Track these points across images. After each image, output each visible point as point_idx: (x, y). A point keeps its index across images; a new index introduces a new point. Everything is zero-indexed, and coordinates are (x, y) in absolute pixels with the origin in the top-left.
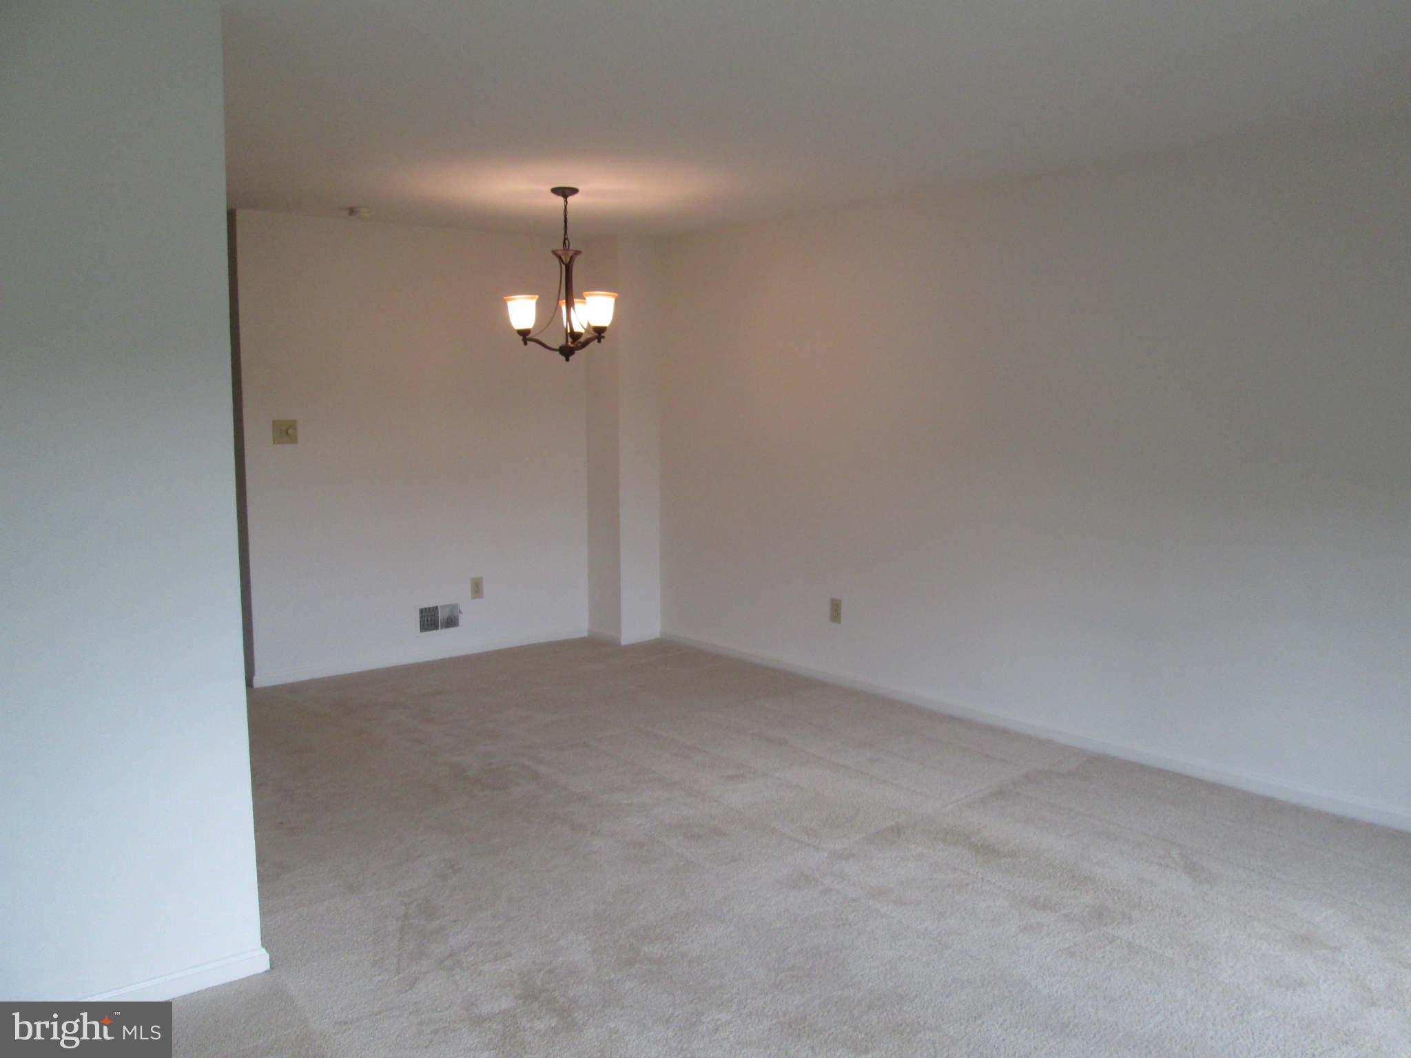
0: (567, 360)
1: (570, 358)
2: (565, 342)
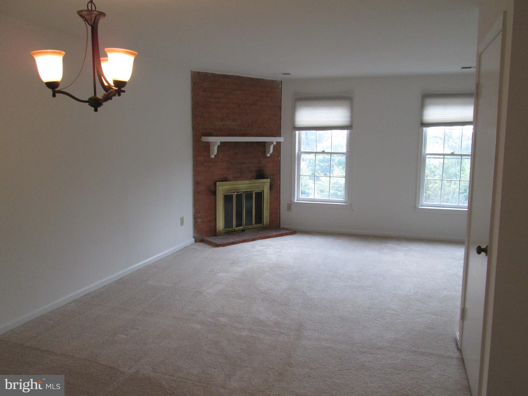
0: (96, 110)
1: (99, 109)
2: (93, 95)
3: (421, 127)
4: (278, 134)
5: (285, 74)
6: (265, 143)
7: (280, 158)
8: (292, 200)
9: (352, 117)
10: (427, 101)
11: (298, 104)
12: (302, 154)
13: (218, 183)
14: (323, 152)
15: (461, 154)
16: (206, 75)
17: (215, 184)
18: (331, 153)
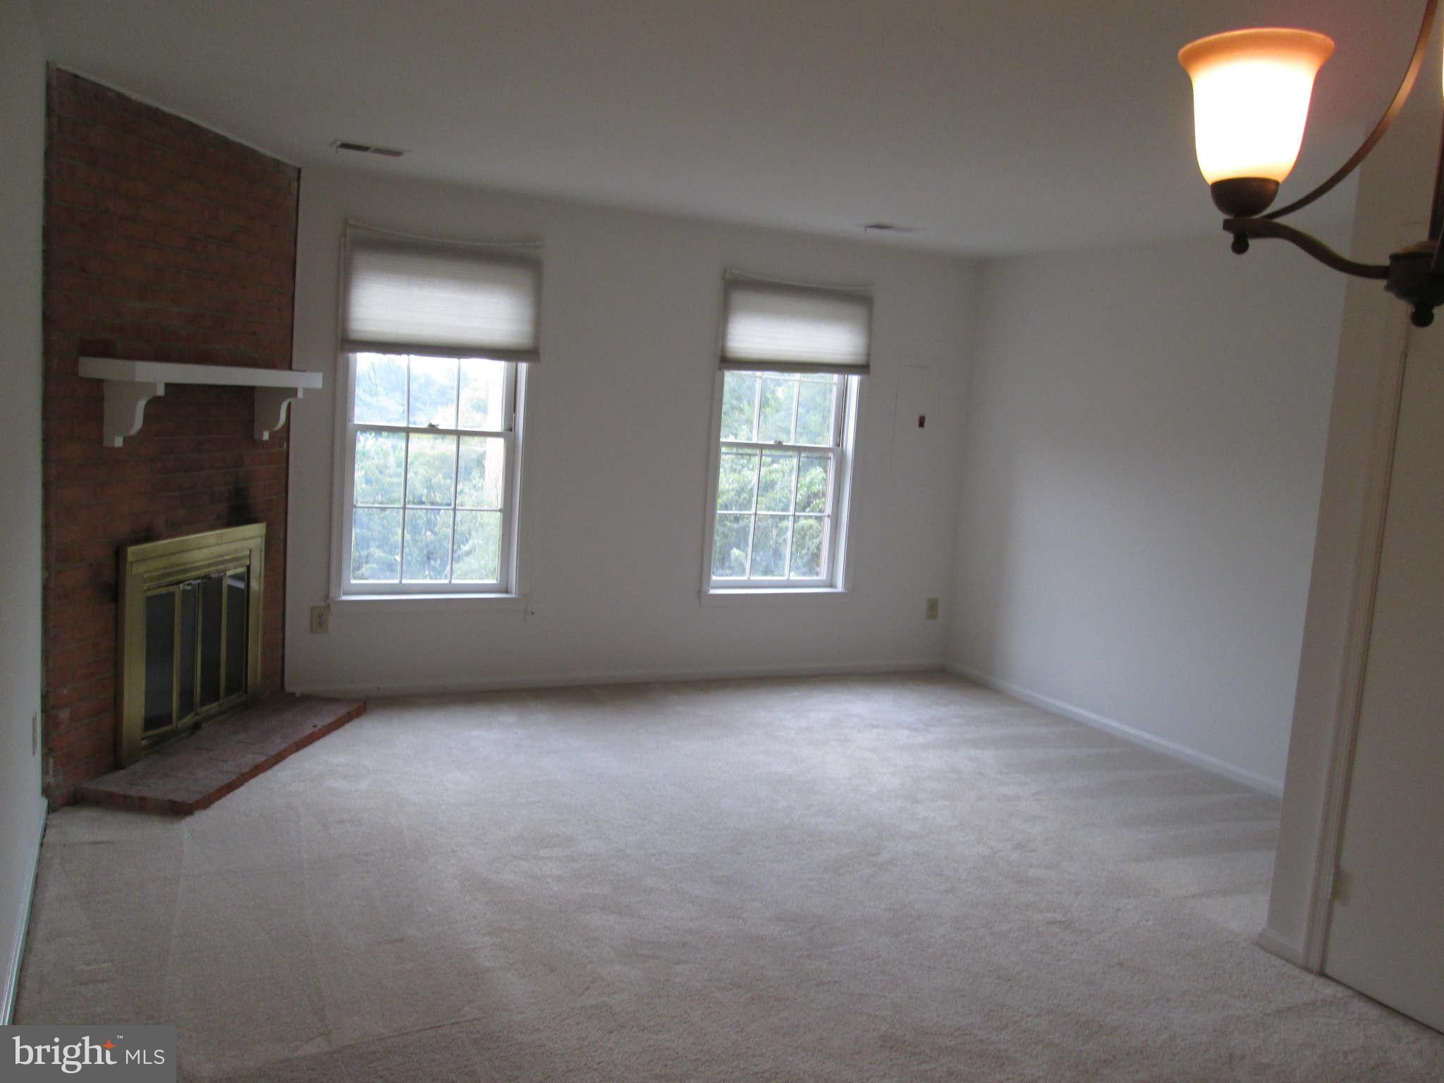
3: (720, 369)
4: (285, 361)
5: (345, 146)
6: (251, 390)
7: (288, 447)
8: (332, 594)
9: (539, 322)
10: (738, 297)
11: (360, 259)
12: (358, 433)
13: (132, 551)
14: (432, 429)
15: (798, 445)
16: (99, 92)
17: (119, 555)
18: (459, 434)
